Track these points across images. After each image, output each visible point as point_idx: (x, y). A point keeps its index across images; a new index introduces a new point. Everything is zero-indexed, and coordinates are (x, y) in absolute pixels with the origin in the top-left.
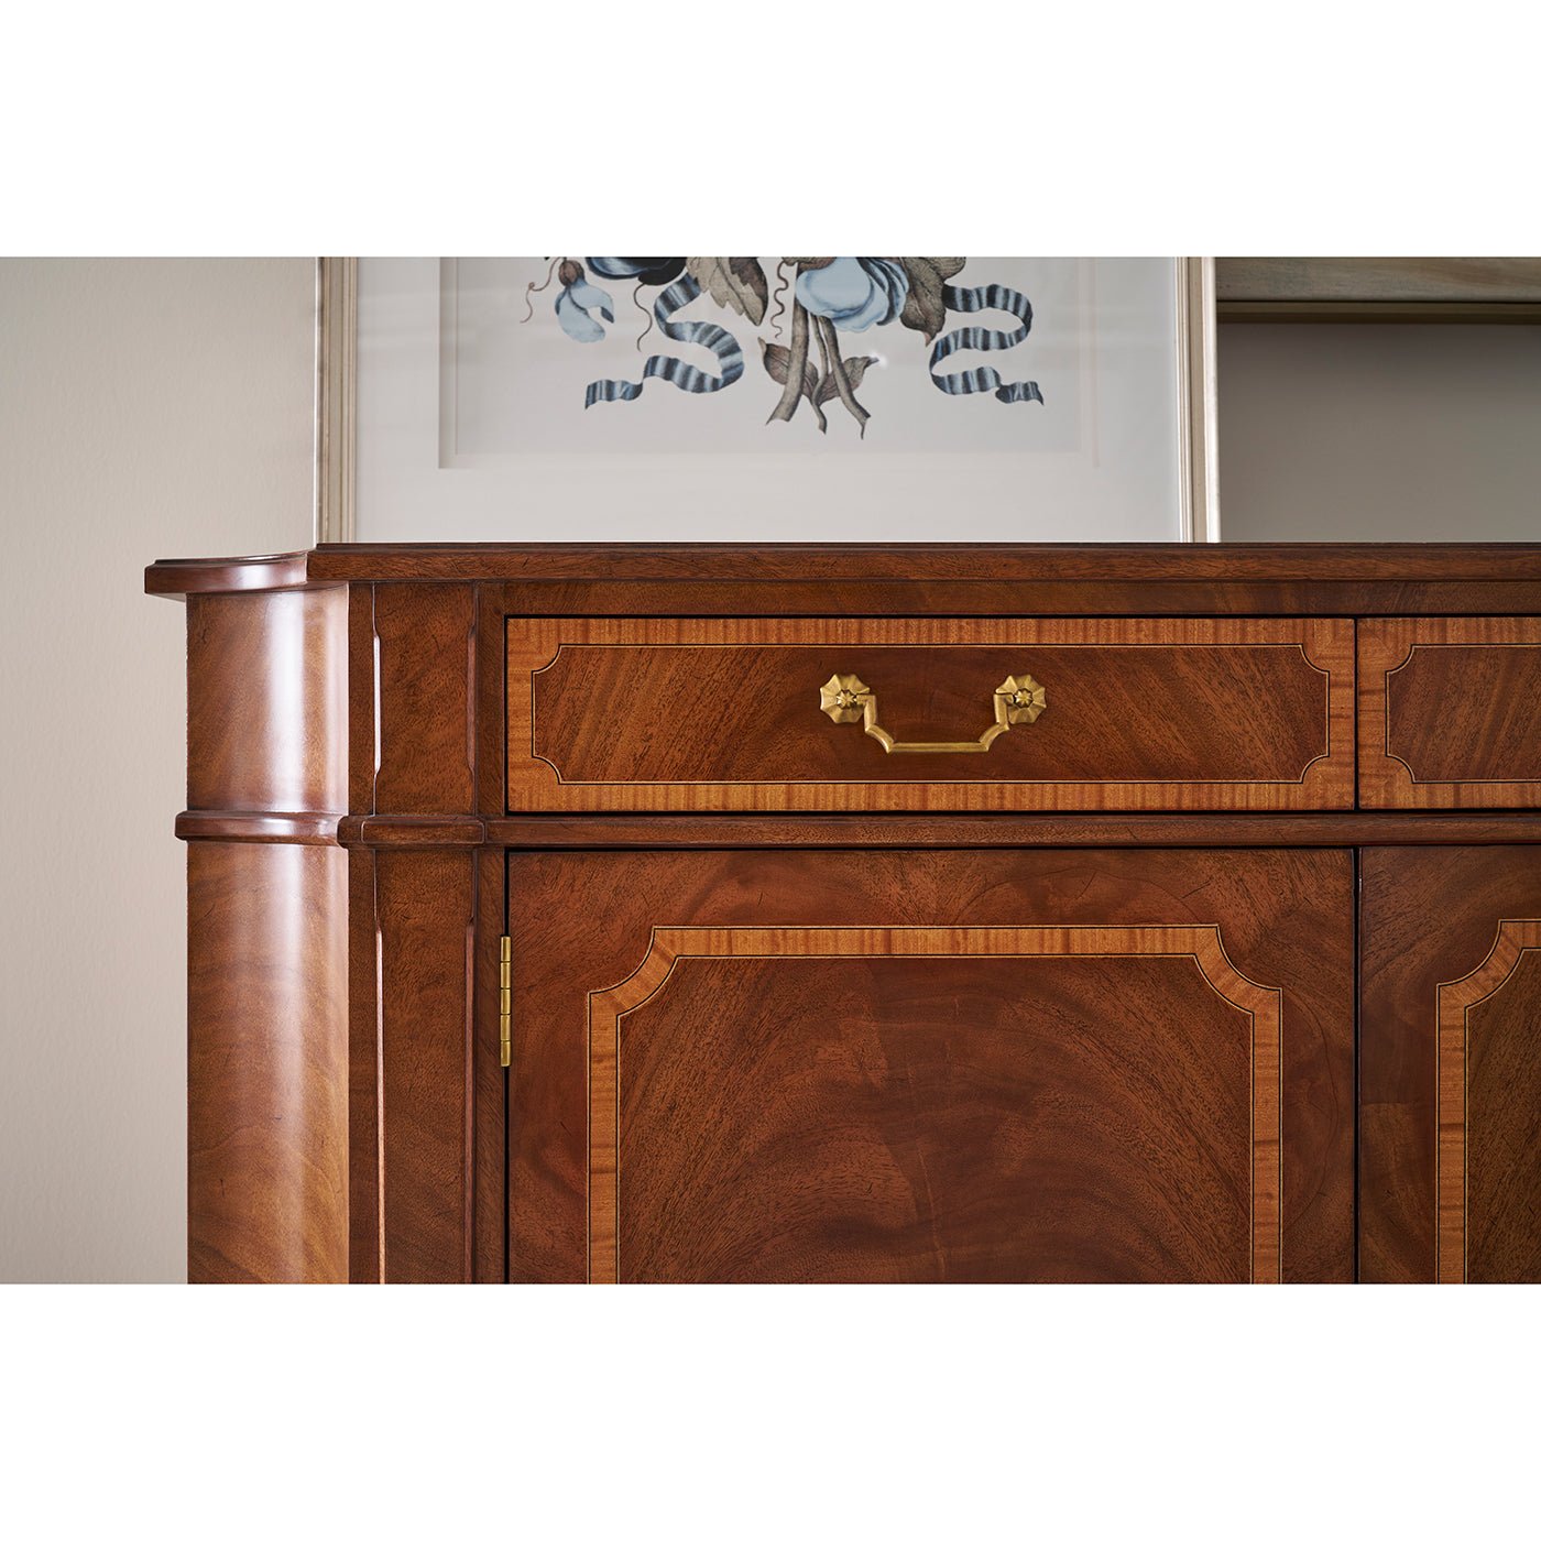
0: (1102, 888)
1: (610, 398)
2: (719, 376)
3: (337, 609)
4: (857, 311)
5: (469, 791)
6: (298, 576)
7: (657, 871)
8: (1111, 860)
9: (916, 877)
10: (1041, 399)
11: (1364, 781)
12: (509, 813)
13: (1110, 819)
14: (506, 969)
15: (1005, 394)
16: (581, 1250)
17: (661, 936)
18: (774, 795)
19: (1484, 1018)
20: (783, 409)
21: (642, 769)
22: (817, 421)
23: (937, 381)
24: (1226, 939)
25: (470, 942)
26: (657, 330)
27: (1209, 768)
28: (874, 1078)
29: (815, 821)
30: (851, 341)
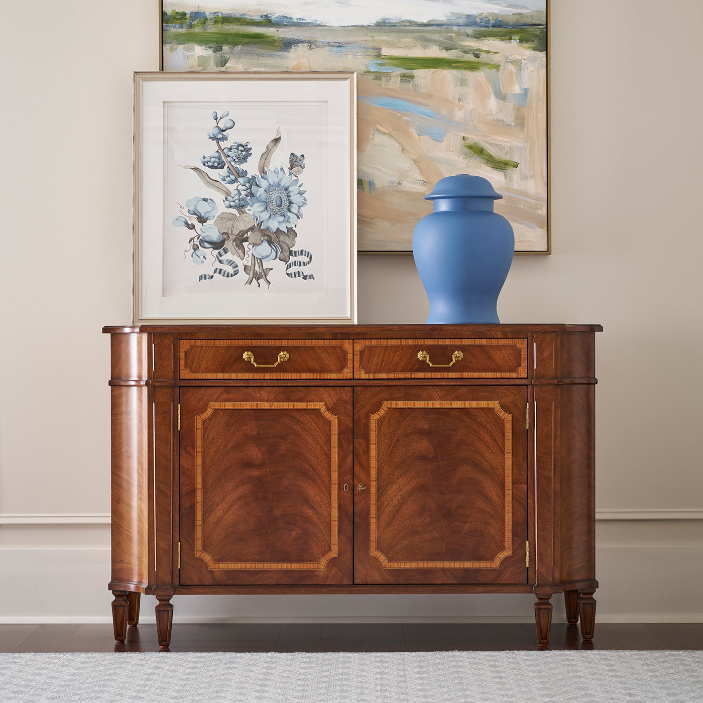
0: (301, 395)
1: (205, 279)
2: (233, 273)
3: (145, 337)
4: (268, 256)
5: (172, 375)
6: (137, 330)
7: (209, 391)
8: (303, 389)
9: (263, 392)
10: (314, 279)
11: (355, 373)
12: (180, 379)
13: (302, 381)
14: (179, 411)
15: (305, 277)
16: (195, 468)
17: (211, 404)
18: (234, 376)
19: (380, 422)
20: (249, 282)
21: (207, 370)
22: (257, 284)
23: (288, 274)
24: (326, 405)
25: (172, 405)
26: (217, 262)
27: (323, 370)
28: (254, 433)
29: (242, 381)
30: (266, 264)
